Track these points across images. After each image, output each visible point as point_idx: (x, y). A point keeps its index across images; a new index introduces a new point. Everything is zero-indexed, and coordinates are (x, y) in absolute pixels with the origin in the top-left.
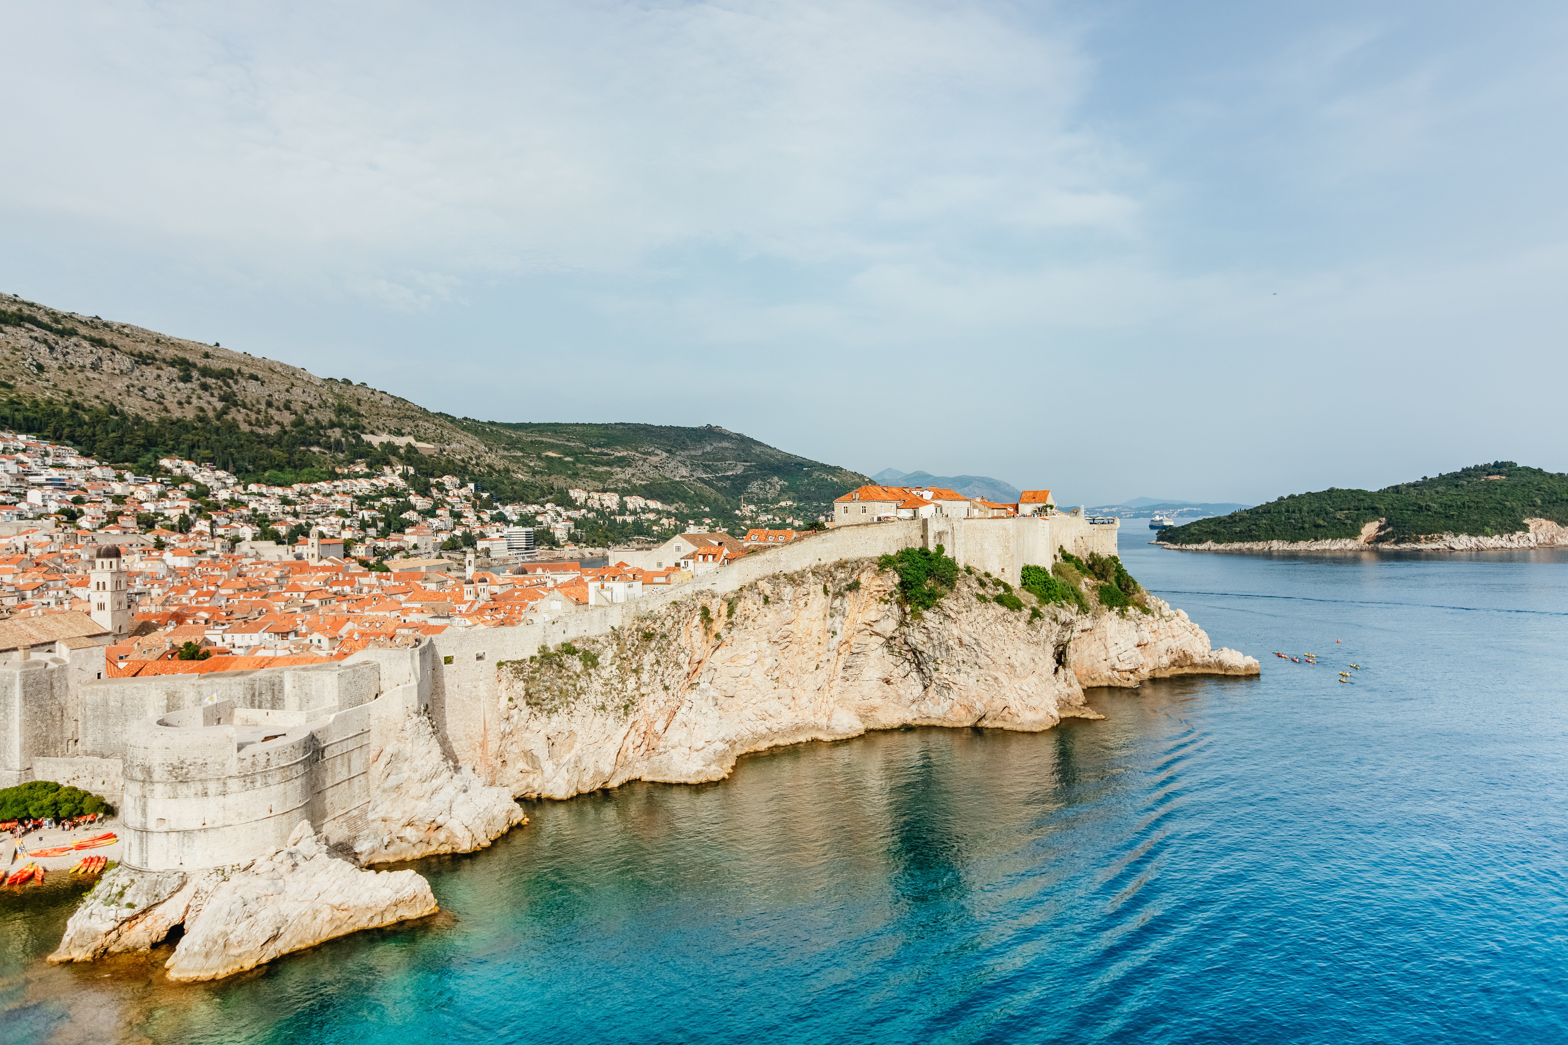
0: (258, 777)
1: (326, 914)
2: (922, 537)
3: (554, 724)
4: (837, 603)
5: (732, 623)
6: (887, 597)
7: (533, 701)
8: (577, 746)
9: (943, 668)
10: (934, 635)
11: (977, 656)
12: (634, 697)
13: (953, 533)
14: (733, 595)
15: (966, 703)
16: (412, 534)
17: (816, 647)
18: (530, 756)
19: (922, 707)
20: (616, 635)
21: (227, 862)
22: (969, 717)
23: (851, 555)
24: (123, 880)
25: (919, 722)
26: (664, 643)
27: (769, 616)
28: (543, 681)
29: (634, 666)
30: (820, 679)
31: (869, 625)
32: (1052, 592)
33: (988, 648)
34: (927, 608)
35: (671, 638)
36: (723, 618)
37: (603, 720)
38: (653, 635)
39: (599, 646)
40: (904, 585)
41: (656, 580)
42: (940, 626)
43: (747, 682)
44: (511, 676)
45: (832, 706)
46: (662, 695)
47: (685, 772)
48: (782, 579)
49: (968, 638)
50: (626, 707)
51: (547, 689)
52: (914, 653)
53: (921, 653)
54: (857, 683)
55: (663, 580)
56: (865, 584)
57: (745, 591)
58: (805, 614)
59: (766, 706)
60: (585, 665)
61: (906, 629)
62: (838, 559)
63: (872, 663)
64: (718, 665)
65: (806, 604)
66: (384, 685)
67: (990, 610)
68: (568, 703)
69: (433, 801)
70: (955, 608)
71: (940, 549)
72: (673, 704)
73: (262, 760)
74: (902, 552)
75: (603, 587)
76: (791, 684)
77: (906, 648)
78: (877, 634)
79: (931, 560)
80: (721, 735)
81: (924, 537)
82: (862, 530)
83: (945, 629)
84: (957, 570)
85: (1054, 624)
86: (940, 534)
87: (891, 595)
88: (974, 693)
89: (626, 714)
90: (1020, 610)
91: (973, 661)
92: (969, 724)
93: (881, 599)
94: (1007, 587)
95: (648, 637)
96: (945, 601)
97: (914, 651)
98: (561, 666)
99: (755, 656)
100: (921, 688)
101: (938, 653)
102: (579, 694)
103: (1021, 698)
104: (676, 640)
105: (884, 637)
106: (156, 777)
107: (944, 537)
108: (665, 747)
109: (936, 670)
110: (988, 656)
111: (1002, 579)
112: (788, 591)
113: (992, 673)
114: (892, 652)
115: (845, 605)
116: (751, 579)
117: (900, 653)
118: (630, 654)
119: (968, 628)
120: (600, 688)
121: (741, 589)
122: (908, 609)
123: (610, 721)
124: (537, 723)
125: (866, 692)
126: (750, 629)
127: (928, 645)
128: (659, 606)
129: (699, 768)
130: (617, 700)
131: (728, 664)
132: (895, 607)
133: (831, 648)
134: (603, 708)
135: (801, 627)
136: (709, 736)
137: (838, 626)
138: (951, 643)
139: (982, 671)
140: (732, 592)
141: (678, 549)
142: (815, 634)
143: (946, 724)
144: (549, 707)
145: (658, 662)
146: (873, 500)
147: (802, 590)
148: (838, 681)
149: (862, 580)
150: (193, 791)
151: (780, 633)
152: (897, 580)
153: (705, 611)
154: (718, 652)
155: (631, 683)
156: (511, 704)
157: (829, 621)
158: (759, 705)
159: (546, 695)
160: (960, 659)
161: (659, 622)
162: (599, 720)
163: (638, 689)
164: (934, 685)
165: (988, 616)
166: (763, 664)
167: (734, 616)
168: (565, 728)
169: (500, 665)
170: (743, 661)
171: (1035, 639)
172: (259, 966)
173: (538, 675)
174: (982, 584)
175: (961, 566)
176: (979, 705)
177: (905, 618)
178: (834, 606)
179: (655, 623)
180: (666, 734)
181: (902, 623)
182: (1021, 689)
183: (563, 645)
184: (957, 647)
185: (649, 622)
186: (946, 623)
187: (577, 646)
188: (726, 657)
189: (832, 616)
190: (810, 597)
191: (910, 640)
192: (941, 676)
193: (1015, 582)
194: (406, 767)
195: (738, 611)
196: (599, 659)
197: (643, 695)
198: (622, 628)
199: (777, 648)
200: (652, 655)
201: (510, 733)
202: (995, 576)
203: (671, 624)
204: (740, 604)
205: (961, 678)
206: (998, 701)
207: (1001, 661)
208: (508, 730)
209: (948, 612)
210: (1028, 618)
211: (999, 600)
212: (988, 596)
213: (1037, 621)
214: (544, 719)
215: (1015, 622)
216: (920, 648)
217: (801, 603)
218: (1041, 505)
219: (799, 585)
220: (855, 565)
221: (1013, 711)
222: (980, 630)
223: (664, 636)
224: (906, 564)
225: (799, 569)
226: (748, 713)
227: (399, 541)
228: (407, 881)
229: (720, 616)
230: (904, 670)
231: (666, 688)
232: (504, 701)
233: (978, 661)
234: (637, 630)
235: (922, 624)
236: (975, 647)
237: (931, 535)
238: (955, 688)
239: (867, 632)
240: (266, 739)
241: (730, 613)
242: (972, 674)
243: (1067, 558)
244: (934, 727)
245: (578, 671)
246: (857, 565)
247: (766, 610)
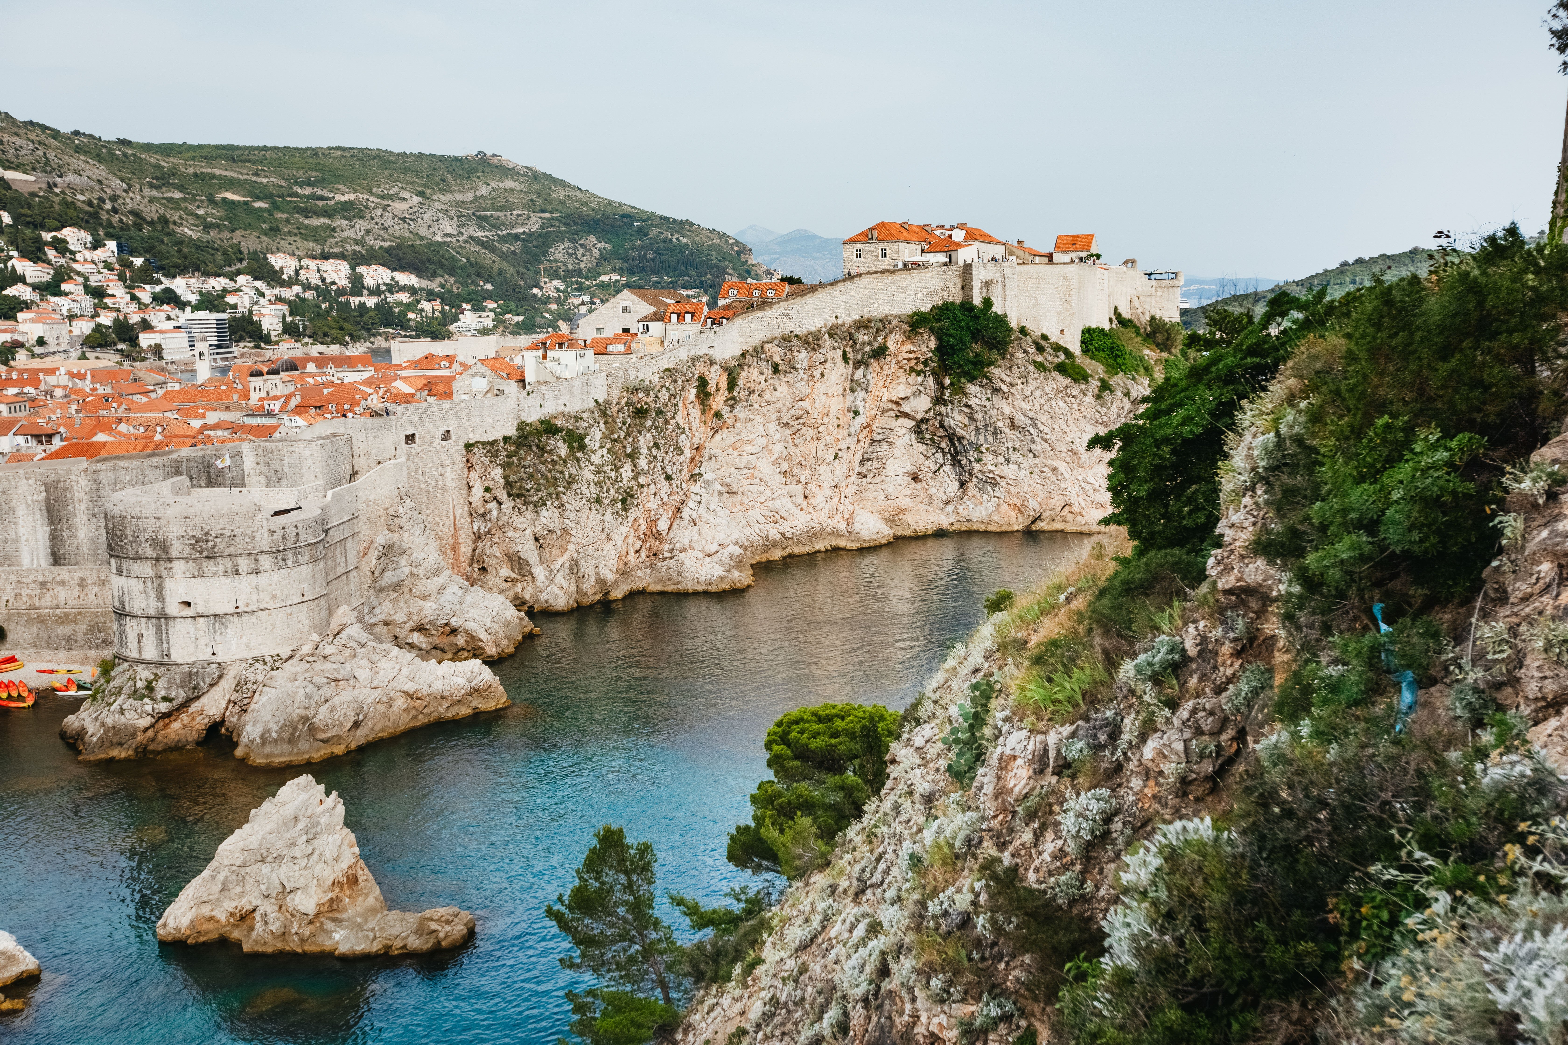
0: (289, 554)
1: (401, 703)
2: (963, 288)
3: (544, 520)
4: (860, 373)
5: (734, 399)
6: (920, 367)
7: (515, 491)
8: (572, 548)
9: (988, 458)
10: (979, 416)
11: (1033, 441)
12: (631, 488)
13: (1003, 282)
14: (734, 363)
15: (1016, 501)
16: (33, 321)
17: (834, 431)
18: (516, 561)
19: (961, 508)
20: (603, 410)
21: (267, 651)
22: (1020, 519)
23: (876, 311)
24: (144, 674)
25: (957, 527)
26: (661, 421)
27: (780, 389)
28: (525, 467)
29: (629, 450)
30: (838, 473)
31: (897, 403)
32: (1121, 361)
33: (1047, 430)
34: (971, 379)
35: (669, 415)
36: (724, 392)
37: (599, 516)
38: (647, 411)
39: (585, 424)
40: (941, 350)
41: (611, 348)
42: (987, 404)
43: (752, 476)
44: (486, 460)
45: (851, 508)
46: (664, 485)
47: (703, 579)
48: (795, 342)
49: (1022, 418)
50: (624, 501)
51: (531, 477)
52: (951, 440)
53: (960, 439)
54: (878, 479)
55: (620, 348)
56: (893, 350)
57: (748, 357)
58: (821, 387)
59: (777, 505)
60: (571, 447)
61: (943, 408)
62: (858, 317)
63: (897, 453)
64: (718, 452)
65: (823, 375)
66: (360, 463)
67: (1050, 382)
68: (557, 495)
69: (441, 601)
70: (1008, 379)
71: (988, 303)
72: (677, 498)
73: (292, 532)
74: (938, 308)
75: (545, 357)
76: (803, 479)
77: (941, 433)
78: (906, 415)
79: (976, 317)
80: (734, 537)
81: (966, 287)
82: (889, 279)
83: (993, 407)
84: (1011, 330)
85: (1126, 400)
86: (988, 284)
87: (926, 363)
88: (1026, 489)
89: (625, 509)
90: (1087, 382)
91: (1027, 447)
92: (1020, 528)
93: (912, 369)
94: (1067, 352)
95: (641, 413)
96: (996, 371)
97: (952, 436)
98: (542, 449)
99: (762, 441)
100: (956, 485)
101: (982, 438)
102: (569, 483)
103: (1085, 493)
104: (673, 418)
105: (913, 419)
106: (174, 553)
107: (993, 287)
108: (672, 551)
109: (979, 460)
110: (1046, 441)
111: (1062, 343)
112: (802, 357)
113: (1050, 462)
114: (921, 440)
115: (869, 377)
116: (755, 342)
117: (932, 440)
118: (622, 434)
119: (1024, 405)
120: (592, 477)
121: (743, 355)
122: (947, 381)
123: (608, 517)
124: (522, 519)
125: (891, 490)
126: (756, 406)
127: (970, 428)
128: (649, 373)
129: (721, 573)
130: (612, 491)
131: (730, 451)
132: (930, 380)
133: (853, 431)
134: (598, 501)
135: (817, 404)
136: (721, 538)
137: (860, 404)
138: (1000, 424)
139: (1037, 461)
140: (733, 358)
141: (626, 309)
142: (833, 413)
143: (991, 528)
144: (535, 499)
145: (656, 445)
146: (897, 240)
147: (818, 357)
148: (854, 478)
149: (889, 344)
150: (221, 568)
151: (792, 412)
152: (933, 344)
153: (703, 382)
154: (718, 437)
155: (627, 471)
156: (488, 496)
157: (850, 397)
158: (770, 504)
159: (530, 484)
160: (1010, 445)
161: (652, 395)
162: (595, 517)
163: (635, 478)
164: (975, 480)
165: (1047, 390)
166: (770, 453)
167: (737, 389)
168: (556, 525)
169: (469, 447)
170: (748, 449)
171: (1105, 419)
172: (349, 752)
173: (515, 460)
174: (1040, 349)
175: (1014, 324)
176: (1033, 503)
177: (943, 394)
178: (856, 377)
179: (647, 395)
180: (671, 535)
181: (938, 400)
182: (1086, 482)
183: (542, 422)
184: (1007, 430)
185: (641, 394)
186: (995, 399)
187: (560, 423)
188: (728, 442)
189: (853, 391)
190: (828, 365)
191: (948, 422)
192: (985, 469)
193: (1076, 348)
194: (403, 561)
195: (741, 382)
196: (587, 441)
197: (642, 486)
198: (608, 402)
199: (787, 432)
200: (649, 435)
201: (488, 532)
202: (1053, 339)
203: (667, 397)
204: (744, 374)
205: (1009, 471)
206: (1057, 498)
207: (1062, 447)
208: (483, 529)
209: (1000, 384)
210: (1096, 391)
211: (1061, 369)
212: (1047, 364)
213: (1107, 396)
214: (530, 515)
215: (1081, 396)
216: (960, 432)
217: (817, 373)
218: (1084, 254)
219: (814, 349)
220: (880, 325)
221: (1076, 508)
222: (1037, 407)
223: (660, 413)
224: (946, 323)
225: (812, 329)
226: (755, 513)
227: (13, 331)
228: (476, 669)
229: (718, 390)
230: (935, 463)
231: (669, 478)
232: (478, 492)
233: (1034, 447)
234: (628, 404)
235: (964, 401)
236: (1031, 429)
237: (976, 284)
238: (1003, 483)
239: (892, 414)
240: (277, 514)
241: (732, 385)
242: (1025, 464)
243: (1123, 322)
244: (977, 532)
245: (563, 455)
246: (883, 325)
247: (775, 382)
